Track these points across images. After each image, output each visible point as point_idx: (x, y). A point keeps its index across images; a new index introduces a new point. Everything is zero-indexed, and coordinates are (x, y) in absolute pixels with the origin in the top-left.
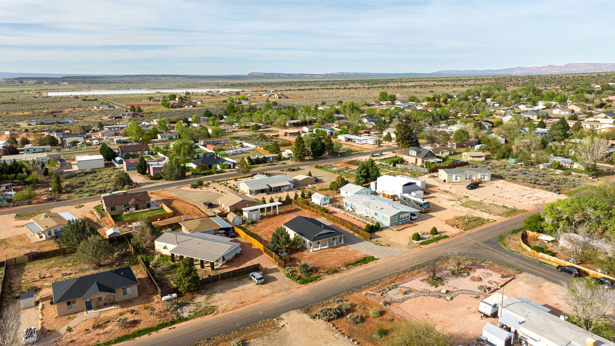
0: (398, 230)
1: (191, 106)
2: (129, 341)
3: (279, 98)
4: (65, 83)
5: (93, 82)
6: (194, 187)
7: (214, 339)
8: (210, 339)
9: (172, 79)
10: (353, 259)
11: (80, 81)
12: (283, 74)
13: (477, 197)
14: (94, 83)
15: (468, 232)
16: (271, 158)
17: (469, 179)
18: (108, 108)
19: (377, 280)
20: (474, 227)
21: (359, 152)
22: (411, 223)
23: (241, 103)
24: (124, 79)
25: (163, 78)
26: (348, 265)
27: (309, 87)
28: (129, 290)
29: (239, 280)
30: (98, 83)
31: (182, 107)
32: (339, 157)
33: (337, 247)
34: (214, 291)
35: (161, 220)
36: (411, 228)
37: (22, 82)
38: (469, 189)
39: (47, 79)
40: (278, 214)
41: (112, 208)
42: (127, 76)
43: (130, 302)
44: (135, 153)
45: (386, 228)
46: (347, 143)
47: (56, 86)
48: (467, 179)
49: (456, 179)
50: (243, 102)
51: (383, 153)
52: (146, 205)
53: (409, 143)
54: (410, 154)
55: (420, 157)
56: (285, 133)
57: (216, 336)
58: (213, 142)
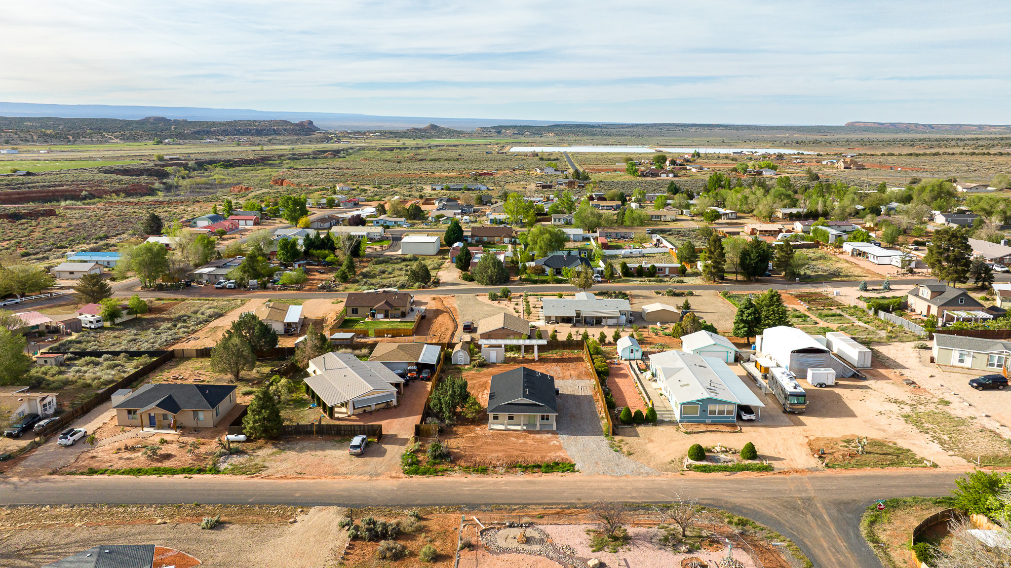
0: (686, 433)
1: (671, 175)
2: (132, 477)
3: (845, 168)
4: (550, 134)
5: (586, 134)
6: (494, 298)
7: (203, 507)
8: (199, 505)
9: (706, 131)
10: (537, 458)
11: (570, 132)
12: (917, 125)
13: (972, 407)
14: (588, 135)
15: (829, 472)
16: (667, 270)
17: (999, 366)
18: (553, 172)
19: (515, 504)
20: (864, 465)
21: (851, 278)
22: (733, 426)
23: (761, 174)
24: (635, 129)
25: (694, 129)
26: (512, 467)
27: (934, 151)
28: (201, 415)
29: (340, 441)
30: (593, 134)
31: (657, 175)
32: (798, 283)
33: (538, 432)
34: (293, 446)
35: (392, 337)
36: (719, 434)
37: (499, 132)
38: (973, 386)
39: (529, 128)
40: (536, 359)
41: (353, 309)
42: (640, 125)
43: (195, 431)
44: (491, 239)
45: (672, 423)
46: (852, 259)
47: (537, 138)
48: (991, 365)
49: (961, 361)
50: (764, 173)
51: (891, 287)
52: (399, 312)
53: (956, 272)
54: (920, 294)
55: (934, 304)
56: (753, 229)
57: (209, 504)
58: (617, 234)
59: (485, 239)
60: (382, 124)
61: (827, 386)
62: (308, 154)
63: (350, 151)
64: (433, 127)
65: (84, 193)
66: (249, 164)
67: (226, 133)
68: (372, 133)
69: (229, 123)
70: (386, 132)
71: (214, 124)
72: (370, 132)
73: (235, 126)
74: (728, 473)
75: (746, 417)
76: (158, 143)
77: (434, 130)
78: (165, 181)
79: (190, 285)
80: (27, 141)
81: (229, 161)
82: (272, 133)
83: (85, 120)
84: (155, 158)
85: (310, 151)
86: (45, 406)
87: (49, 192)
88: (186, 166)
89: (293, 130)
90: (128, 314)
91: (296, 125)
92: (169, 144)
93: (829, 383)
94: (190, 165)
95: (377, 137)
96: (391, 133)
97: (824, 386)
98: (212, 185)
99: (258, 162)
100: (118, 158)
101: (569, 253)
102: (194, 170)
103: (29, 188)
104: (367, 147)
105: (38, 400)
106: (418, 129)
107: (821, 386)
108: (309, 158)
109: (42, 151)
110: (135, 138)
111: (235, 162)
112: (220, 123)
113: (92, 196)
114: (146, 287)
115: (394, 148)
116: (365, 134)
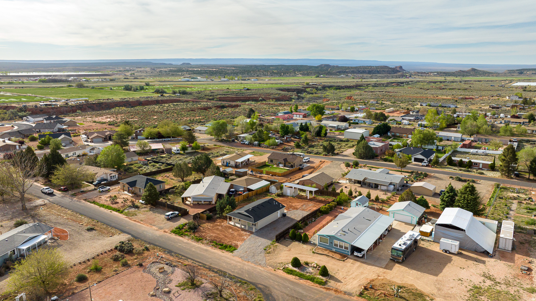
2: (99, 207)
16: (480, 165)
22: (345, 256)
26: (212, 242)
33: (246, 231)
35: (272, 176)
40: (308, 198)
44: (401, 135)
45: (314, 245)
52: (290, 165)
58: (486, 139)
59: (398, 134)
60: (444, 68)
61: (450, 253)
62: (383, 84)
63: (410, 83)
64: (474, 70)
65: (260, 98)
66: (349, 88)
67: (353, 72)
68: (432, 73)
69: (356, 68)
70: (441, 73)
71: (348, 68)
72: (431, 73)
73: (358, 69)
74: (298, 278)
75: (356, 254)
76: (317, 77)
77: (474, 72)
78: (299, 95)
79: (234, 141)
80: (265, 75)
81: (339, 86)
82: (377, 72)
83: (292, 66)
84: (305, 84)
85: (386, 82)
86: (111, 177)
87: (248, 97)
88: (317, 89)
89: (388, 71)
90: (192, 149)
91: (391, 68)
92: (322, 77)
93: (453, 251)
94: (319, 88)
95: (435, 76)
96: (444, 73)
97: (448, 252)
98: (321, 97)
99: (354, 87)
100: (291, 83)
101: (437, 147)
102: (321, 90)
103: (242, 95)
104: (421, 81)
105: (108, 174)
106: (463, 71)
107: (446, 252)
108: (383, 86)
109: (266, 79)
110: (308, 75)
111: (342, 87)
112: (351, 67)
113: (263, 100)
114: (217, 140)
115: (437, 82)
116: (428, 73)
